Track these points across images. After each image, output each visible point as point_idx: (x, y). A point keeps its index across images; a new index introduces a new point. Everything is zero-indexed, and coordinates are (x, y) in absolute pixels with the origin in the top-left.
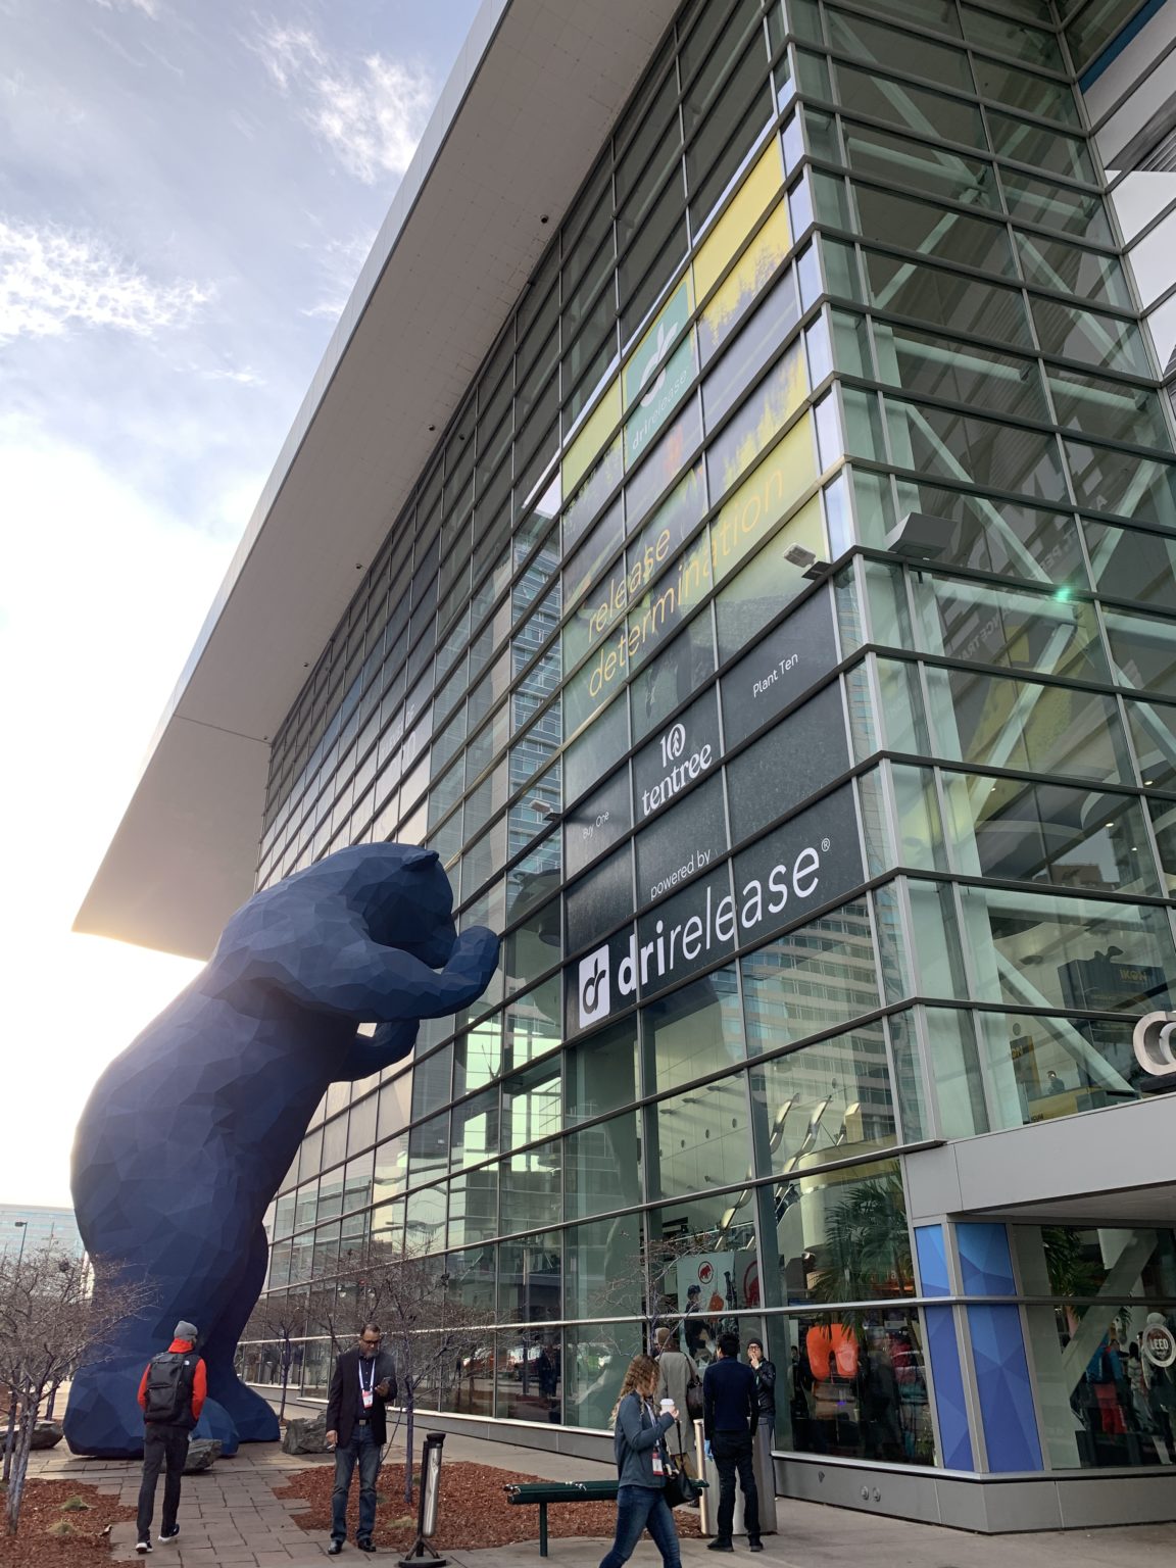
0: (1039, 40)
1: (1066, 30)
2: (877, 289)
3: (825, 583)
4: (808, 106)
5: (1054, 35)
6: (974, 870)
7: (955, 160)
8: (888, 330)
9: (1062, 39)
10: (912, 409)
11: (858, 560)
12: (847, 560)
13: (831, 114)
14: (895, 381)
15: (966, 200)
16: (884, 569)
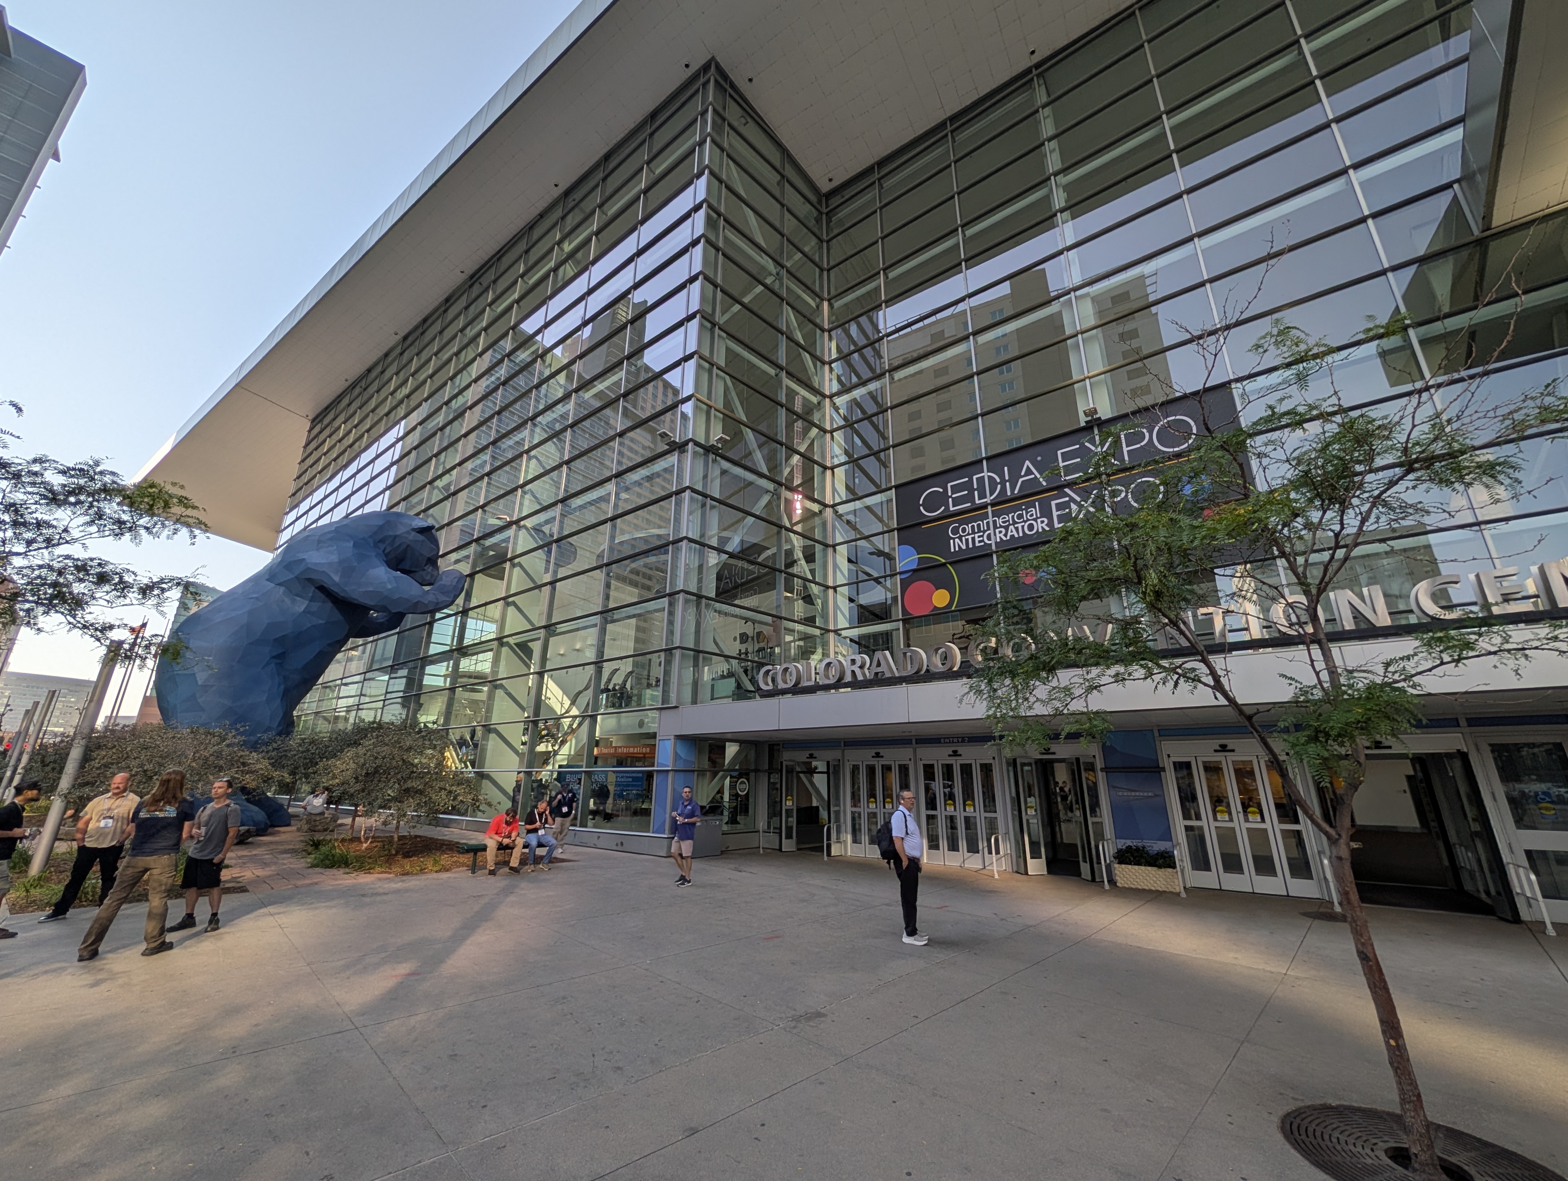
0: (815, 213)
1: (827, 214)
2: (723, 313)
3: (674, 450)
4: (710, 206)
5: (821, 213)
6: (713, 595)
7: (770, 261)
8: (724, 335)
9: (824, 217)
10: (727, 378)
11: (691, 445)
12: (686, 443)
13: (719, 214)
14: (722, 363)
15: (769, 281)
16: (701, 451)
